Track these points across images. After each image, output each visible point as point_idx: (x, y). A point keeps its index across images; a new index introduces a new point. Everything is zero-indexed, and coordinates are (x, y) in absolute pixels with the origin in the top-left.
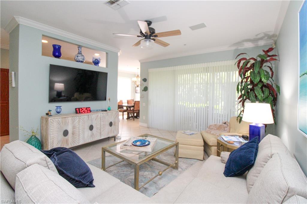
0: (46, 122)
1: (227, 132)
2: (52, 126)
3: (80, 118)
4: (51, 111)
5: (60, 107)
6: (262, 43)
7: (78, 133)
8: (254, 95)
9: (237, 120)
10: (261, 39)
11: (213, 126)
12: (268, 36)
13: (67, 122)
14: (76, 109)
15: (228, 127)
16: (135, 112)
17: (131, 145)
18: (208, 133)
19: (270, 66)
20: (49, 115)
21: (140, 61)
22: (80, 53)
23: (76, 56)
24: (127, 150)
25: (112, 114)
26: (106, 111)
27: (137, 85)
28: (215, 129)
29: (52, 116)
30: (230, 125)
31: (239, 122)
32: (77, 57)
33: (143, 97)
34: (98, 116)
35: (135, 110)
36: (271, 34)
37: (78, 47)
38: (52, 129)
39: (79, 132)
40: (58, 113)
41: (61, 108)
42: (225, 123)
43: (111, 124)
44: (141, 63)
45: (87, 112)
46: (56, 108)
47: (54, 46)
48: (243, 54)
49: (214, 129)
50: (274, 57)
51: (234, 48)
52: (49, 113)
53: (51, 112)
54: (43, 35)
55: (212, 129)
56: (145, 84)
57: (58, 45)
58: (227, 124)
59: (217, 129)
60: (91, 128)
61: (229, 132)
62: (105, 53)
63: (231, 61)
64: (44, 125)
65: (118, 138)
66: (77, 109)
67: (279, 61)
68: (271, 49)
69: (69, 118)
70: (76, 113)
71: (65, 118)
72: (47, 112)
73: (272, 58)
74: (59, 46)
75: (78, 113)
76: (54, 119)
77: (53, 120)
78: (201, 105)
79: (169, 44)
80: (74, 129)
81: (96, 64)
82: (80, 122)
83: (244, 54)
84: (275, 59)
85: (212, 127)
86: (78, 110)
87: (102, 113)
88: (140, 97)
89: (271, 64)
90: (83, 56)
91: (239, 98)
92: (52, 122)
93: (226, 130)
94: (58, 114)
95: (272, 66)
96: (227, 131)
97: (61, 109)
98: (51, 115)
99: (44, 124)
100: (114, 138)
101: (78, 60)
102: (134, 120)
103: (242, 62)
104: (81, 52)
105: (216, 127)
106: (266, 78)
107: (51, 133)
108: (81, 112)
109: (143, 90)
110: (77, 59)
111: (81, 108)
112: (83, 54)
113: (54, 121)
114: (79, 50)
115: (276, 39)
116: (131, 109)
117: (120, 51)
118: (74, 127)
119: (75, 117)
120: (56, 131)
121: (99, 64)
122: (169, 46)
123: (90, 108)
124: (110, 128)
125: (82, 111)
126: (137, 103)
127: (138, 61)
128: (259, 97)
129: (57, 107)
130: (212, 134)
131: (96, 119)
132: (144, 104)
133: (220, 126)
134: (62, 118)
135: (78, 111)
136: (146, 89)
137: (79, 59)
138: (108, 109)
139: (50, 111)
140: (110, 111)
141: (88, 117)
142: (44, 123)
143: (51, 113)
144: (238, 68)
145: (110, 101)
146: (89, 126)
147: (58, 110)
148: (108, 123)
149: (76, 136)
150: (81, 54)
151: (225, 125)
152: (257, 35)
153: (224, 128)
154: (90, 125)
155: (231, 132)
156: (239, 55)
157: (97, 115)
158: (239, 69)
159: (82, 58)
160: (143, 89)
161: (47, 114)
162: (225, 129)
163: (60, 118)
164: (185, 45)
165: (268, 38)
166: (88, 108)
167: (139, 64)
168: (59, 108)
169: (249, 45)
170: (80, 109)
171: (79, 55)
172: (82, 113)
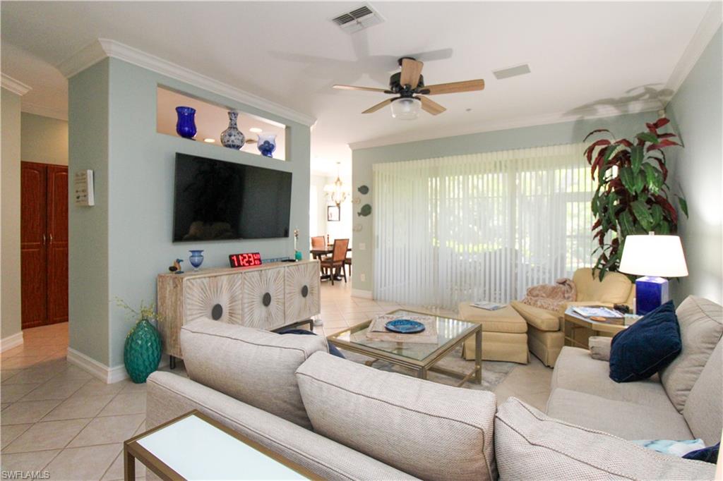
0: (176, 287)
1: (572, 301)
2: (189, 296)
3: (245, 278)
4: (182, 261)
5: (200, 252)
6: (635, 108)
7: (240, 312)
8: (631, 219)
9: (593, 274)
10: (636, 98)
11: (539, 290)
12: (652, 94)
13: (220, 285)
14: (231, 257)
15: (573, 291)
16: (334, 264)
17: (384, 330)
18: (530, 304)
19: (661, 157)
20: (178, 270)
21: (351, 145)
22: (233, 127)
23: (227, 134)
24: (382, 341)
25: (307, 267)
26: (294, 261)
27: (336, 202)
28: (544, 295)
29: (183, 272)
30: (576, 286)
31: (598, 279)
32: (228, 137)
33: (361, 230)
34: (279, 273)
35: (335, 260)
36: (659, 88)
37: (229, 113)
38: (189, 304)
39: (242, 310)
40: (196, 265)
41: (202, 254)
42: (564, 283)
43: (305, 292)
44: (353, 151)
45: (255, 264)
46: (191, 254)
47: (180, 110)
48: (600, 131)
49: (542, 296)
50: (671, 139)
51: (574, 118)
52: (177, 267)
53: (181, 263)
54: (160, 86)
55: (537, 296)
56: (365, 200)
57: (188, 108)
58: (569, 285)
59: (548, 297)
60: (267, 300)
61: (576, 301)
62: (283, 126)
63: (569, 145)
64: (167, 295)
65: (318, 324)
66: (233, 256)
67: (683, 146)
68: (663, 122)
69: (222, 277)
70: (233, 265)
71: (215, 276)
72: (172, 265)
73: (667, 141)
74: (192, 109)
75: (235, 267)
76: (194, 279)
77: (191, 283)
78: (485, 246)
79: (445, 109)
80: (234, 304)
81: (266, 153)
82: (246, 287)
83: (602, 132)
84: (674, 144)
85: (537, 292)
86: (235, 259)
87: (288, 267)
88: (354, 230)
89: (662, 153)
90: (242, 134)
91: (594, 228)
92: (190, 288)
93: (568, 298)
94: (196, 269)
95: (664, 158)
96: (571, 299)
97: (202, 256)
98: (182, 270)
99: (167, 292)
100: (309, 324)
101: (230, 143)
102: (333, 284)
103: (598, 149)
104: (236, 124)
105: (544, 293)
106: (657, 184)
107: (188, 313)
108: (242, 264)
109: (359, 214)
110: (228, 141)
111: (242, 255)
112: (240, 129)
113: (193, 285)
114: (231, 119)
115: (669, 98)
116: (323, 260)
117: (316, 122)
118: (233, 299)
119: (236, 276)
120: (198, 308)
121: (273, 154)
122: (444, 112)
123: (258, 253)
124: (303, 299)
125: (243, 260)
126: (340, 245)
127: (348, 146)
128: (644, 224)
129: (193, 252)
130: (540, 307)
131: (275, 280)
132: (361, 245)
133: (554, 288)
134: (209, 277)
135: (235, 262)
136: (366, 211)
137: (233, 141)
138: (297, 257)
139: (178, 261)
140: (300, 262)
141: (260, 276)
142: (168, 289)
143: (180, 268)
144: (587, 162)
145: (297, 238)
146: (262, 296)
147: (196, 260)
148: (298, 290)
149: (235, 317)
150: (237, 129)
151: (564, 288)
152: (629, 92)
153: (564, 293)
154: (264, 293)
155: (581, 301)
156: (592, 133)
157: (278, 269)
158: (590, 163)
159: (240, 138)
160: (360, 211)
161: (173, 269)
162: (566, 295)
163: (205, 277)
164: (469, 110)
165: (650, 98)
166: (256, 254)
167: (350, 151)
168: (196, 254)
169: (608, 112)
170: (240, 257)
171: (233, 132)
172: (244, 265)
